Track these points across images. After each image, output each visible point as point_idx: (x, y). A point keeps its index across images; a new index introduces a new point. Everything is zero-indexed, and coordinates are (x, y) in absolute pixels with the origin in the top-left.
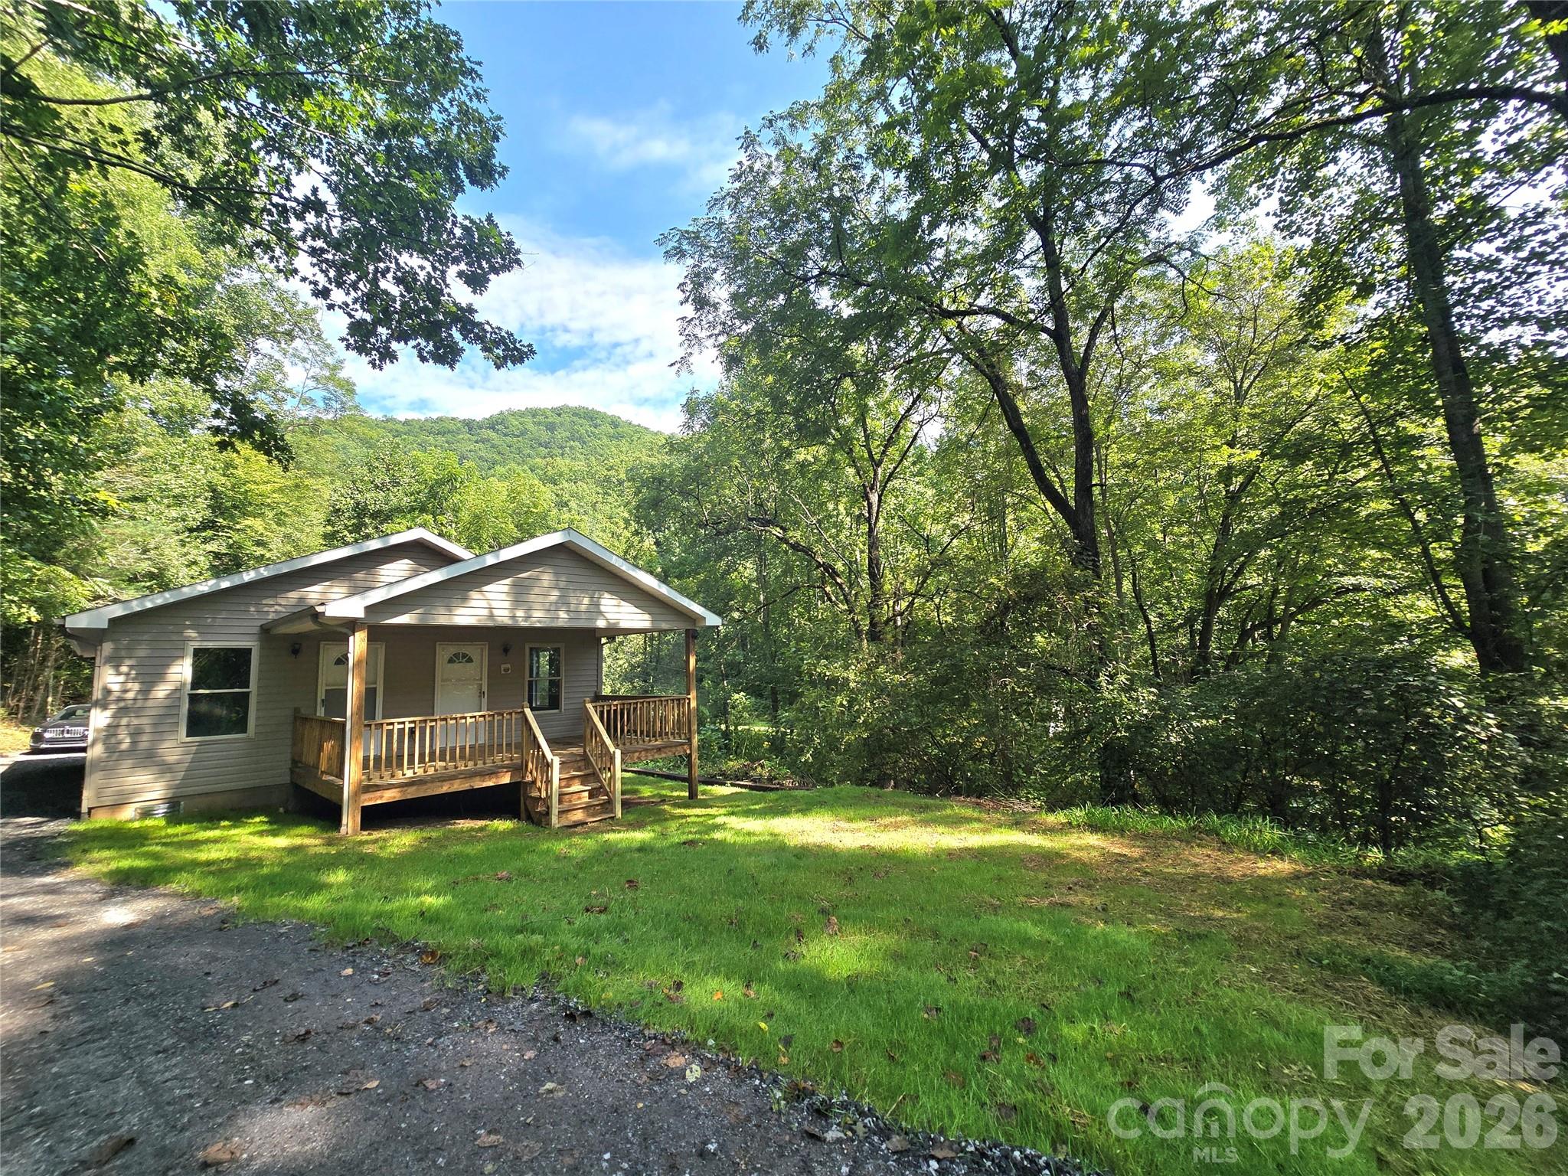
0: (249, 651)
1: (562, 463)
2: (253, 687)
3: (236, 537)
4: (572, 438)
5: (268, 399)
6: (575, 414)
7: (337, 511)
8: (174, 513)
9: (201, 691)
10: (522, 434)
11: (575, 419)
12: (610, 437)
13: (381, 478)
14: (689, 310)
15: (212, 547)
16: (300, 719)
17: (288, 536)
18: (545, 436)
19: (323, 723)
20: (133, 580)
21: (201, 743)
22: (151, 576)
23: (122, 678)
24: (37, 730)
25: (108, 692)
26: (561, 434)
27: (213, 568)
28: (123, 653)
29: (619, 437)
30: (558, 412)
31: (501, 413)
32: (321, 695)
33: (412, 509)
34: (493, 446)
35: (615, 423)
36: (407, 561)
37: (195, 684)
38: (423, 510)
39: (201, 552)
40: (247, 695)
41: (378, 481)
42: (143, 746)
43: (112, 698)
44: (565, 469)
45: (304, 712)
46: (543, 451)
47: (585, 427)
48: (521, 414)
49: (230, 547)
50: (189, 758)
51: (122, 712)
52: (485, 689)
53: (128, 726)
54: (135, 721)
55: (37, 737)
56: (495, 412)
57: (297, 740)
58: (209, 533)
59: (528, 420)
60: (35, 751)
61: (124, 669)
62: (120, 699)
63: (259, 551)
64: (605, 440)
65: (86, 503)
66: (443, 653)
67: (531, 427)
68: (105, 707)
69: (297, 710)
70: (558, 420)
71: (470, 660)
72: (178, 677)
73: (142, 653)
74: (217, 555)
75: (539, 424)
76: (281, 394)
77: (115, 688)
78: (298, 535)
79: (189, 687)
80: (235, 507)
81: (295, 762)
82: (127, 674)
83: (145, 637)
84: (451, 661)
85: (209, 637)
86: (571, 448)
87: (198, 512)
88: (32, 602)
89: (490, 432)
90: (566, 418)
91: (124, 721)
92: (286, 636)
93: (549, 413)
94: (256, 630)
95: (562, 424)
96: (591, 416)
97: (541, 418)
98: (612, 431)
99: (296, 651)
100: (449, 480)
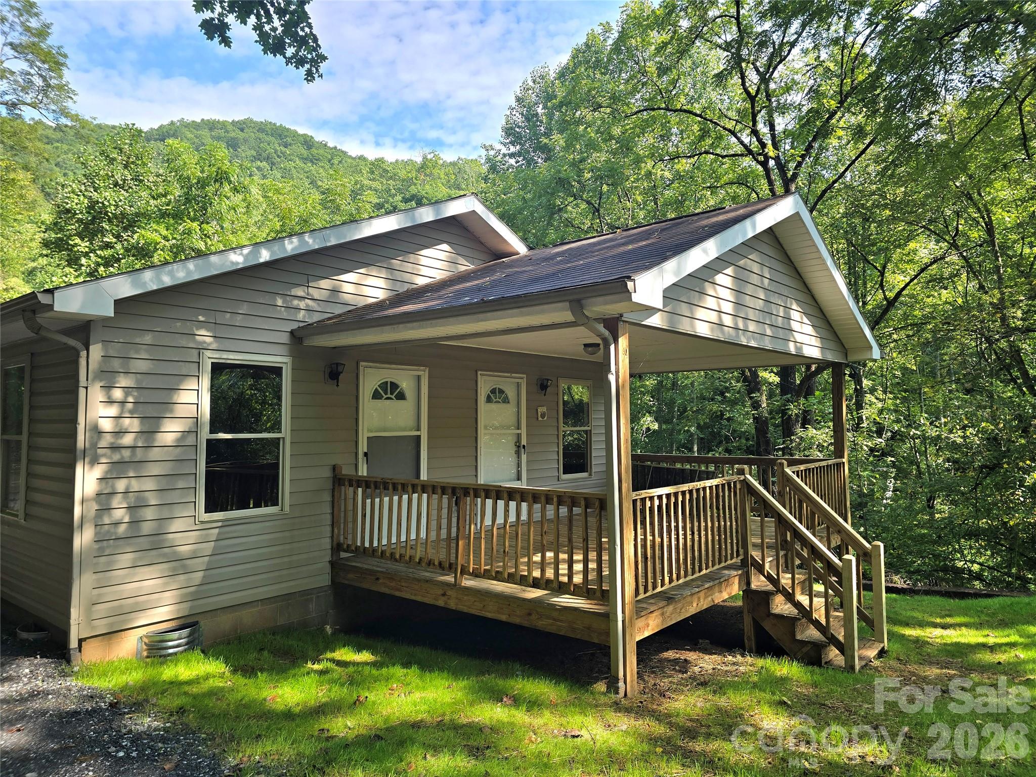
0: (277, 371)
2: (286, 432)
6: (261, 130)
9: (222, 436)
11: (261, 135)
12: (305, 160)
21: (226, 523)
23: (113, 411)
25: (97, 432)
28: (116, 364)
29: (314, 159)
30: (241, 126)
31: (172, 123)
32: (363, 447)
35: (308, 142)
36: (445, 247)
37: (216, 423)
40: (278, 444)
42: (147, 528)
43: (103, 443)
47: (273, 146)
48: (196, 126)
50: (209, 547)
51: (118, 469)
52: (524, 441)
53: (126, 492)
54: (135, 485)
57: (338, 517)
59: (205, 133)
61: (118, 394)
62: (114, 448)
66: (484, 386)
68: (94, 461)
69: (335, 469)
70: (241, 135)
71: (507, 400)
72: (191, 411)
73: (142, 366)
75: (219, 139)
77: (106, 425)
79: (207, 428)
82: (123, 403)
83: (148, 338)
84: (488, 400)
85: (228, 345)
90: (250, 134)
91: (121, 485)
92: (318, 349)
93: (230, 128)
94: (285, 338)
95: (246, 140)
96: (281, 134)
97: (222, 133)
98: (305, 153)
99: (334, 375)
100: (221, 177)
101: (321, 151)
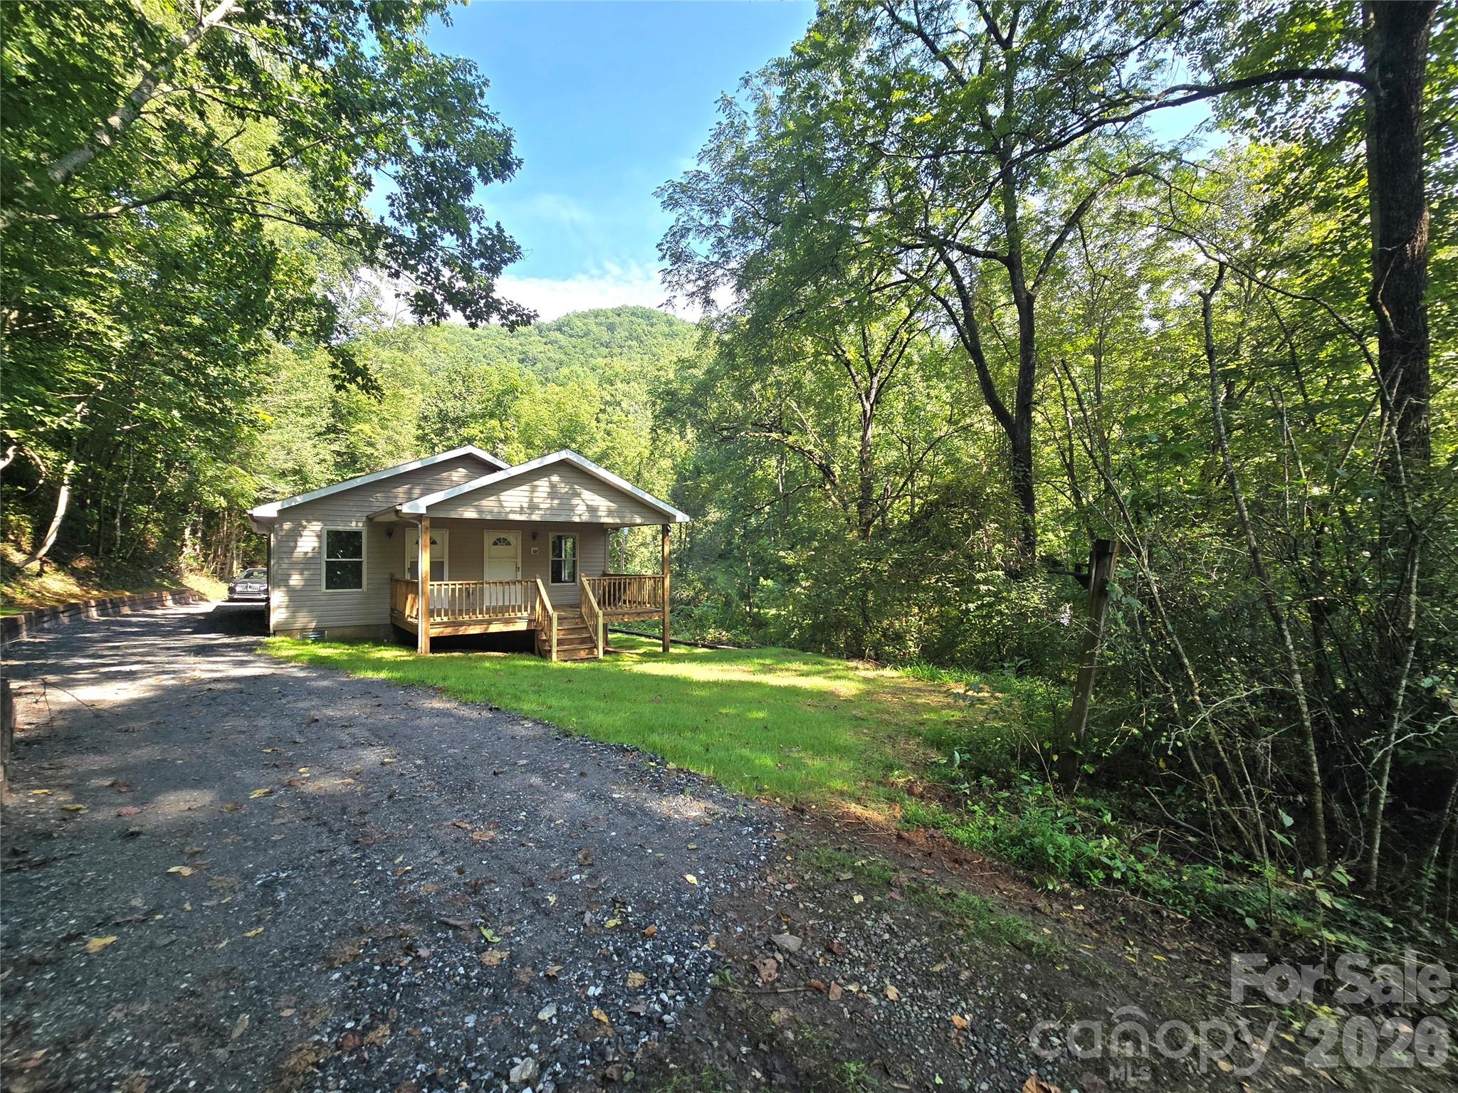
1: (619, 364)
2: (364, 558)
3: (352, 439)
4: (630, 337)
5: (370, 322)
6: (633, 314)
7: (425, 418)
8: (307, 421)
9: (333, 560)
10: (586, 335)
11: (633, 318)
12: (666, 336)
13: (459, 387)
14: (667, 264)
15: (335, 447)
16: (394, 581)
17: (389, 438)
18: (606, 337)
19: (408, 583)
20: (283, 474)
22: (295, 472)
24: (232, 585)
26: (621, 333)
27: (336, 464)
29: (672, 335)
30: (618, 312)
31: (568, 315)
32: (408, 565)
33: (483, 416)
34: (560, 348)
35: (669, 322)
36: (461, 470)
37: (329, 555)
38: (492, 416)
39: (327, 451)
40: (361, 563)
41: (456, 392)
44: (621, 371)
45: (397, 576)
46: (604, 351)
47: (642, 327)
48: (585, 316)
49: (348, 447)
50: (326, 602)
52: (520, 565)
55: (232, 590)
56: (562, 314)
57: (393, 595)
58: (332, 436)
59: (591, 321)
60: (231, 600)
63: (369, 450)
64: (661, 339)
65: (251, 421)
66: (489, 538)
67: (594, 328)
69: (392, 575)
70: (617, 320)
71: (509, 544)
74: (339, 454)
75: (601, 324)
76: (379, 317)
78: (396, 437)
79: (325, 556)
80: (350, 414)
81: (393, 610)
84: (495, 544)
85: (336, 523)
86: (630, 347)
87: (324, 419)
88: (222, 493)
89: (558, 334)
90: (625, 318)
92: (381, 523)
93: (610, 314)
94: (365, 519)
95: (621, 324)
96: (647, 316)
97: (603, 319)
98: (667, 330)
99: (390, 534)
100: (512, 390)
101: (680, 328)
